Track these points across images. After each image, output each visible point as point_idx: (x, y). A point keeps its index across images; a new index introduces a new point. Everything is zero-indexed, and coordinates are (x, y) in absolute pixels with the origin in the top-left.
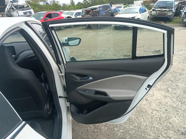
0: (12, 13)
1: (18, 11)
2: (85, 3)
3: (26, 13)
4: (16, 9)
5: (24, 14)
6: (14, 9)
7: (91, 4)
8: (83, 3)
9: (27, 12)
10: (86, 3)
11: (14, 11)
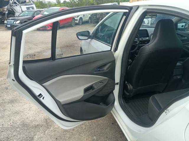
0: (14, 8)
1: (21, 6)
2: (71, 2)
3: (29, 9)
4: (19, 4)
5: (27, 9)
6: (17, 4)
7: (77, 3)
8: (70, 1)
9: (30, 7)
10: (73, 2)
11: (17, 6)
